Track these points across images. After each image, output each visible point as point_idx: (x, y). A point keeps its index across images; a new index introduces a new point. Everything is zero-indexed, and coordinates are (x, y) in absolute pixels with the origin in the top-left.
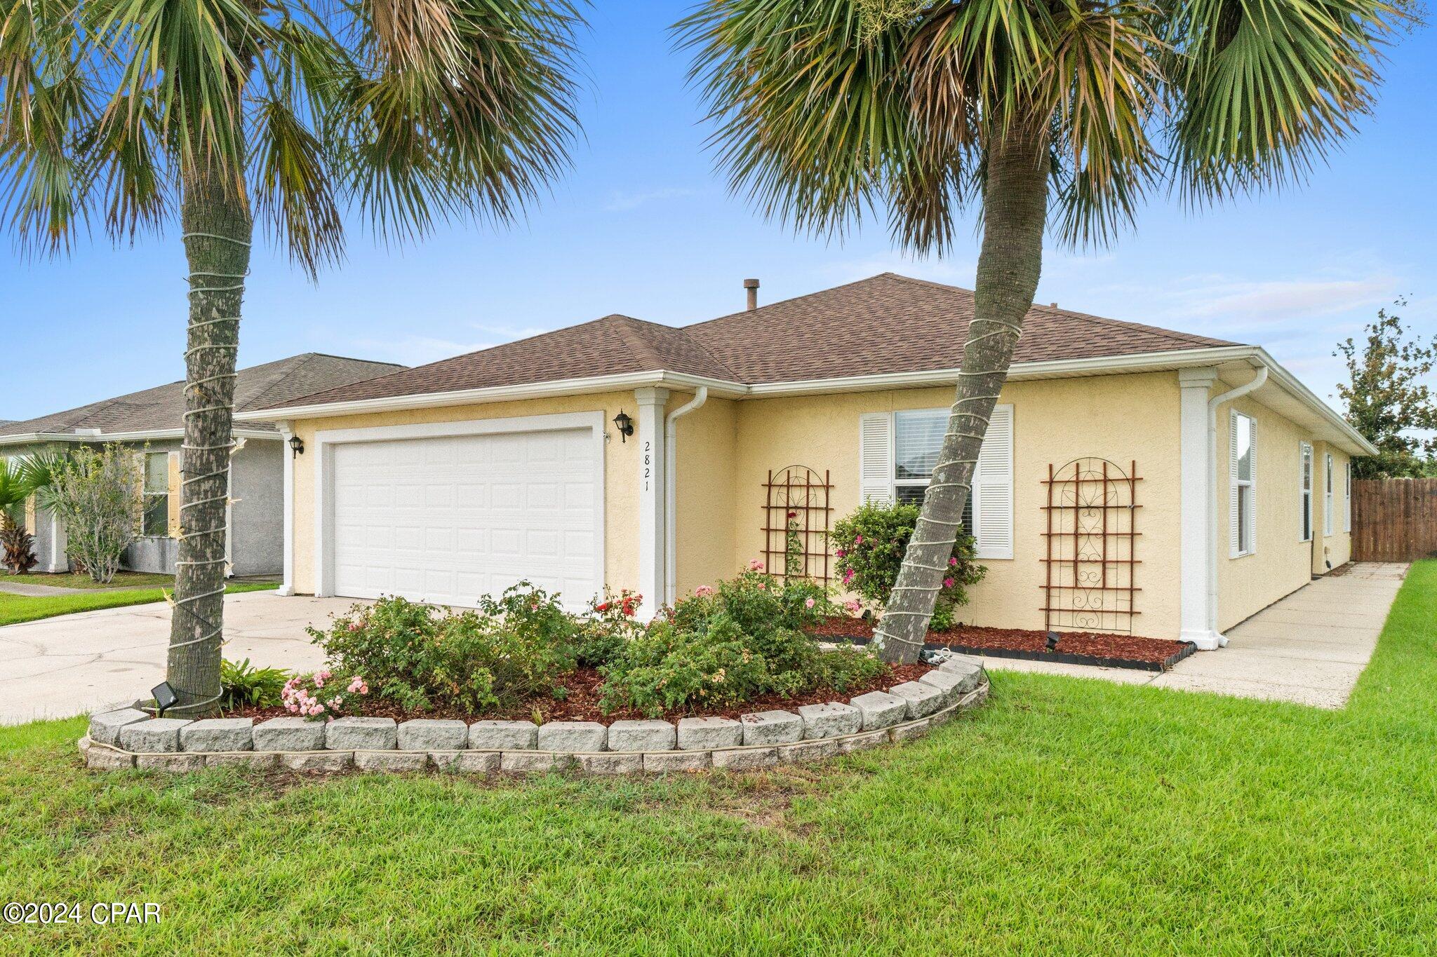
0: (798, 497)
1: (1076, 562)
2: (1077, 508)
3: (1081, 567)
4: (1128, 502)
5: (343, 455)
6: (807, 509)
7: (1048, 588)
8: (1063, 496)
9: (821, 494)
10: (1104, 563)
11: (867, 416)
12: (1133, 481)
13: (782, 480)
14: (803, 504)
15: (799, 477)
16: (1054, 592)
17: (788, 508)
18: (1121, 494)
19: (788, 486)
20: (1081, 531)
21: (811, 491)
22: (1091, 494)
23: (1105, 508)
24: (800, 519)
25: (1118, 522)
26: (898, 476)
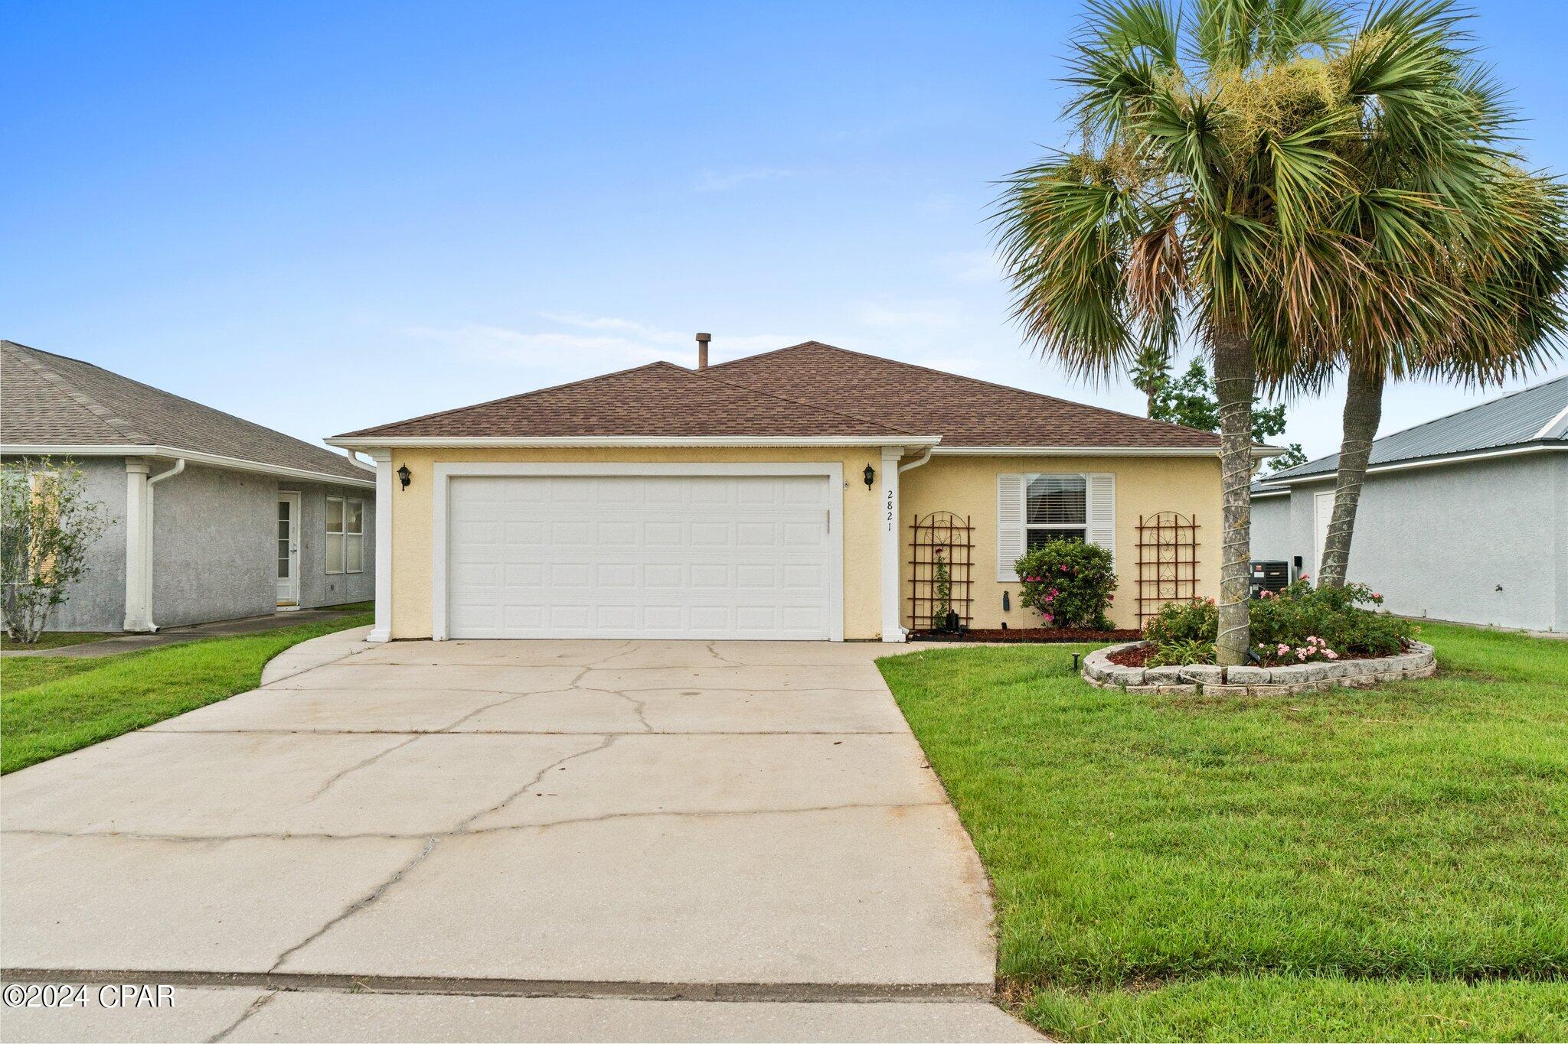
0: (942, 536)
1: (1159, 581)
2: (1158, 545)
3: (1162, 585)
4: (1191, 542)
5: (463, 489)
6: (951, 546)
7: (1140, 600)
8: (1149, 537)
9: (964, 534)
10: (1176, 581)
11: (1004, 476)
12: (1193, 527)
13: (928, 523)
14: (948, 542)
15: (942, 520)
16: (1143, 602)
17: (933, 545)
18: (1186, 536)
19: (933, 528)
20: (1161, 561)
21: (954, 532)
22: (1168, 536)
23: (1176, 545)
24: (945, 554)
25: (1185, 555)
26: (1029, 522)
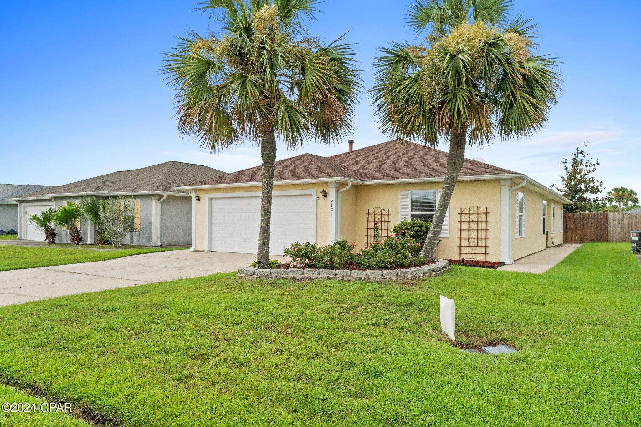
0: (378, 218)
1: (469, 238)
2: (469, 222)
3: (471, 240)
4: (485, 220)
5: (215, 202)
6: (381, 221)
7: (460, 246)
8: (465, 218)
9: (386, 216)
10: (478, 238)
11: (402, 192)
12: (486, 213)
13: (373, 212)
14: (380, 220)
15: (378, 211)
16: (462, 248)
17: (375, 221)
18: (483, 217)
19: (375, 214)
20: (470, 229)
21: (383, 216)
22: (474, 217)
23: (478, 221)
24: (379, 225)
25: (482, 226)
26: (412, 211)
